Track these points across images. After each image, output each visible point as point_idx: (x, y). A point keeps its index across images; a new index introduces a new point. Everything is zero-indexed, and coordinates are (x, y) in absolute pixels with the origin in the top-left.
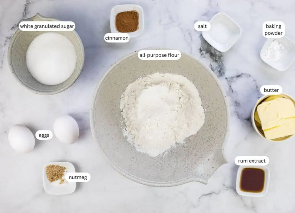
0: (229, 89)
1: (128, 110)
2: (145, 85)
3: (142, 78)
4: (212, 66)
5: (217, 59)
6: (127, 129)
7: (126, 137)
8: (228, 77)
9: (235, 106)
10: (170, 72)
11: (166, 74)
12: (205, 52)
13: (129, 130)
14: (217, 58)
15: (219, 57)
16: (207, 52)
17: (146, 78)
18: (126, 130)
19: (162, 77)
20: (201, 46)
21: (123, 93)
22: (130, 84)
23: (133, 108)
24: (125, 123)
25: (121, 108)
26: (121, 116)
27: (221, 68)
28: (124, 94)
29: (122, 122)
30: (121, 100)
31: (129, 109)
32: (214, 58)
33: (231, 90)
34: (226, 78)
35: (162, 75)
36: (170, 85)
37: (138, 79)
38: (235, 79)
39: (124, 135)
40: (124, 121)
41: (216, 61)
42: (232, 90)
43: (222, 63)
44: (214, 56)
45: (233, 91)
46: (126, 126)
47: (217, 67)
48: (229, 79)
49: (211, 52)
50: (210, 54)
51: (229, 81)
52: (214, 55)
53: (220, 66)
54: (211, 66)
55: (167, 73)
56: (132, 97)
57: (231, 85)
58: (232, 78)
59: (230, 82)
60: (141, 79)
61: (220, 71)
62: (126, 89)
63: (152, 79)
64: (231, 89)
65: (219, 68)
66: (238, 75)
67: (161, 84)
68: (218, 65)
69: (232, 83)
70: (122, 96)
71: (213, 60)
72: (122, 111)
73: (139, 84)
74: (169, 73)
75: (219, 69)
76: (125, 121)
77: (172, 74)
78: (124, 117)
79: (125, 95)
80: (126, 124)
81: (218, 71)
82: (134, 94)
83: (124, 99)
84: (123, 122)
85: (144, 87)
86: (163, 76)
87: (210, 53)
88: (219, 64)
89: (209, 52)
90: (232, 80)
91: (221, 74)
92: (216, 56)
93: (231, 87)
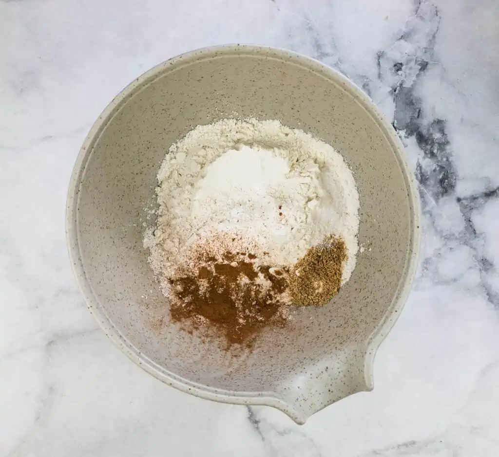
0: (466, 228)
1: (176, 186)
2: (236, 140)
3: (235, 121)
4: (423, 167)
5: (435, 151)
6: (158, 233)
7: (148, 252)
8: (462, 197)
9: (480, 270)
10: (307, 129)
11: (296, 131)
12: (406, 133)
13: (160, 237)
14: (436, 146)
15: (439, 144)
16: (410, 133)
17: (244, 124)
18: (154, 235)
19: (284, 135)
20: (395, 118)
21: (177, 143)
22: (201, 126)
23: (189, 187)
24: (157, 216)
25: (160, 177)
26: (154, 196)
27: (444, 174)
28: (179, 145)
29: (150, 212)
30: (168, 157)
31: (178, 184)
32: (429, 147)
33: (471, 230)
34: (459, 200)
35: (287, 130)
36: (297, 161)
37: (225, 120)
38: (481, 200)
39: (145, 246)
40: (156, 211)
41: (433, 155)
42: (474, 230)
43: (447, 160)
44: (427, 144)
45: (477, 232)
46: (156, 224)
47: (435, 170)
48: (465, 202)
49: (419, 132)
50: (417, 139)
51: (466, 207)
52: (428, 139)
53: (442, 168)
54: (421, 168)
55: (299, 128)
56: (196, 158)
57: (470, 218)
58: (474, 198)
59: (468, 209)
60: (232, 122)
61: (442, 181)
62: (187, 136)
63: (257, 132)
64: (471, 226)
65: (440, 172)
66: (487, 191)
67: (276, 149)
68: (437, 165)
69: (475, 211)
70: (173, 148)
71: (425, 153)
72: (159, 186)
73: (222, 133)
74: (305, 132)
75: (441, 177)
76: (159, 212)
77: (309, 135)
78: (160, 201)
79: (180, 150)
80: (160, 219)
81: (438, 180)
82: (202, 152)
83: (175, 158)
84: (153, 212)
85: (232, 144)
86: (287, 135)
87: (417, 135)
88: (440, 164)
89: (415, 134)
90: (472, 204)
91: (444, 188)
92: (433, 142)
93: (470, 221)
